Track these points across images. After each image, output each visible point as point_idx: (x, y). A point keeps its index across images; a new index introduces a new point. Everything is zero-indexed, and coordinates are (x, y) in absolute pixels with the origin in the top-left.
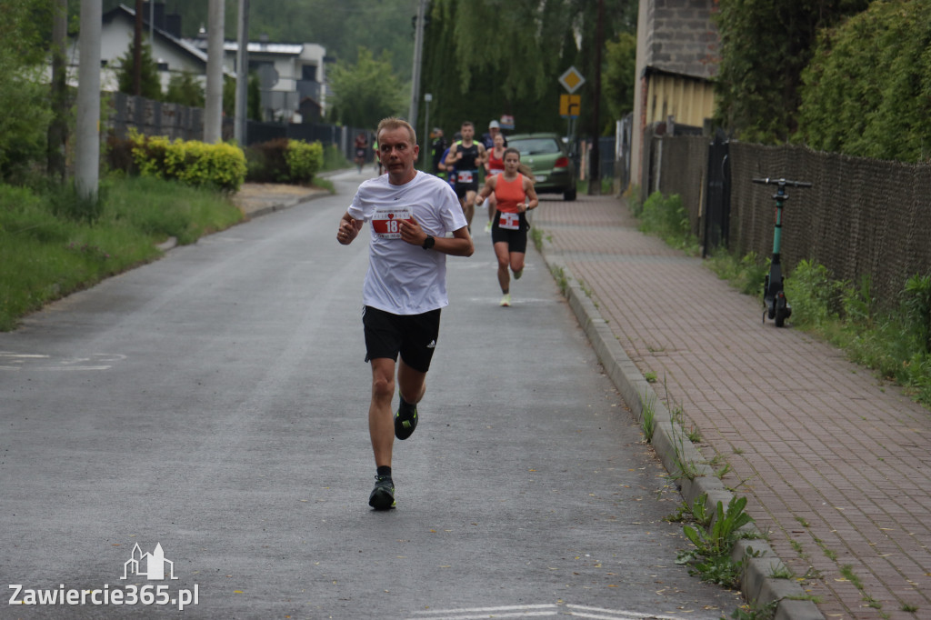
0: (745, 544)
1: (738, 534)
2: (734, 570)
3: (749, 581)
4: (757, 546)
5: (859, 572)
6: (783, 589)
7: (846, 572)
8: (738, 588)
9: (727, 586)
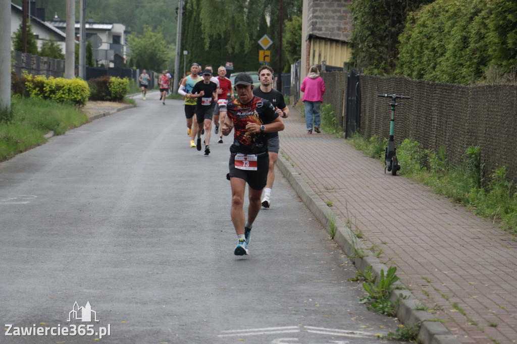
0: (397, 292)
1: (393, 287)
2: (392, 307)
3: (402, 312)
4: (405, 293)
5: (462, 306)
6: (423, 316)
7: (455, 306)
8: (395, 316)
9: (389, 315)
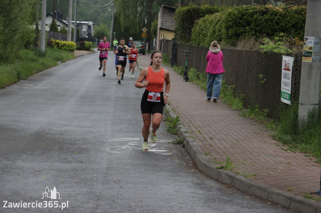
0: (179, 126)
1: (177, 124)
2: (176, 131)
3: (179, 133)
4: (181, 126)
5: (201, 131)
6: (186, 135)
7: (199, 131)
8: (177, 135)
9: (175, 134)
